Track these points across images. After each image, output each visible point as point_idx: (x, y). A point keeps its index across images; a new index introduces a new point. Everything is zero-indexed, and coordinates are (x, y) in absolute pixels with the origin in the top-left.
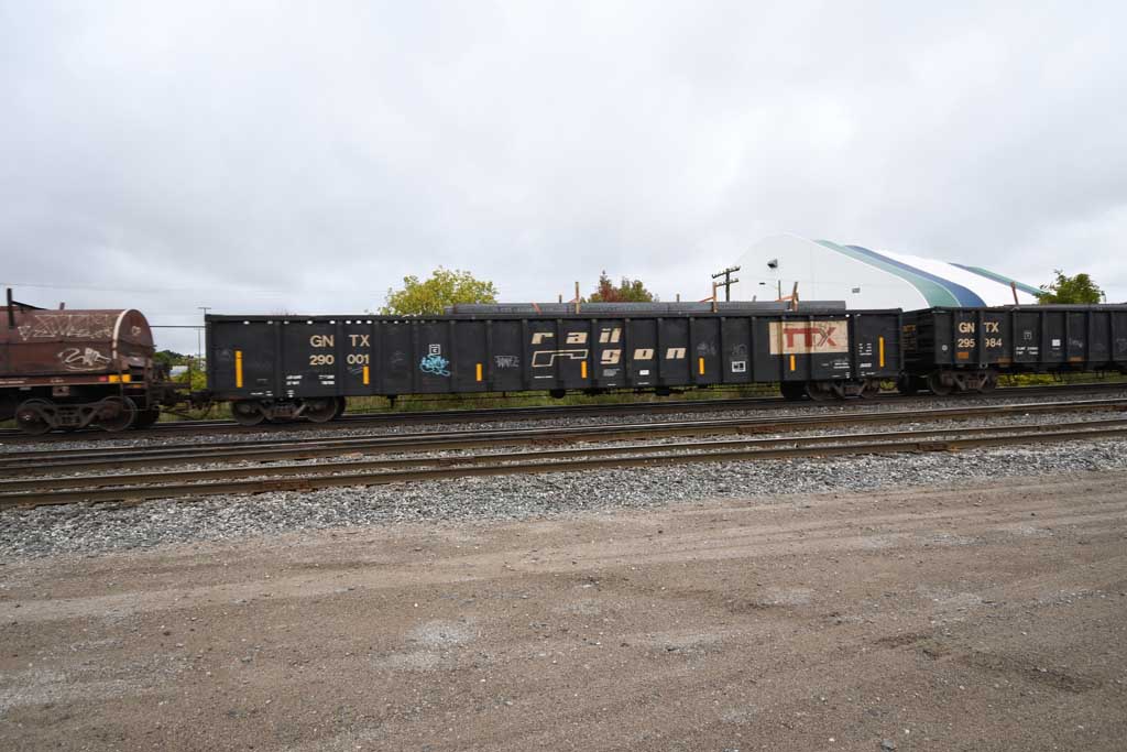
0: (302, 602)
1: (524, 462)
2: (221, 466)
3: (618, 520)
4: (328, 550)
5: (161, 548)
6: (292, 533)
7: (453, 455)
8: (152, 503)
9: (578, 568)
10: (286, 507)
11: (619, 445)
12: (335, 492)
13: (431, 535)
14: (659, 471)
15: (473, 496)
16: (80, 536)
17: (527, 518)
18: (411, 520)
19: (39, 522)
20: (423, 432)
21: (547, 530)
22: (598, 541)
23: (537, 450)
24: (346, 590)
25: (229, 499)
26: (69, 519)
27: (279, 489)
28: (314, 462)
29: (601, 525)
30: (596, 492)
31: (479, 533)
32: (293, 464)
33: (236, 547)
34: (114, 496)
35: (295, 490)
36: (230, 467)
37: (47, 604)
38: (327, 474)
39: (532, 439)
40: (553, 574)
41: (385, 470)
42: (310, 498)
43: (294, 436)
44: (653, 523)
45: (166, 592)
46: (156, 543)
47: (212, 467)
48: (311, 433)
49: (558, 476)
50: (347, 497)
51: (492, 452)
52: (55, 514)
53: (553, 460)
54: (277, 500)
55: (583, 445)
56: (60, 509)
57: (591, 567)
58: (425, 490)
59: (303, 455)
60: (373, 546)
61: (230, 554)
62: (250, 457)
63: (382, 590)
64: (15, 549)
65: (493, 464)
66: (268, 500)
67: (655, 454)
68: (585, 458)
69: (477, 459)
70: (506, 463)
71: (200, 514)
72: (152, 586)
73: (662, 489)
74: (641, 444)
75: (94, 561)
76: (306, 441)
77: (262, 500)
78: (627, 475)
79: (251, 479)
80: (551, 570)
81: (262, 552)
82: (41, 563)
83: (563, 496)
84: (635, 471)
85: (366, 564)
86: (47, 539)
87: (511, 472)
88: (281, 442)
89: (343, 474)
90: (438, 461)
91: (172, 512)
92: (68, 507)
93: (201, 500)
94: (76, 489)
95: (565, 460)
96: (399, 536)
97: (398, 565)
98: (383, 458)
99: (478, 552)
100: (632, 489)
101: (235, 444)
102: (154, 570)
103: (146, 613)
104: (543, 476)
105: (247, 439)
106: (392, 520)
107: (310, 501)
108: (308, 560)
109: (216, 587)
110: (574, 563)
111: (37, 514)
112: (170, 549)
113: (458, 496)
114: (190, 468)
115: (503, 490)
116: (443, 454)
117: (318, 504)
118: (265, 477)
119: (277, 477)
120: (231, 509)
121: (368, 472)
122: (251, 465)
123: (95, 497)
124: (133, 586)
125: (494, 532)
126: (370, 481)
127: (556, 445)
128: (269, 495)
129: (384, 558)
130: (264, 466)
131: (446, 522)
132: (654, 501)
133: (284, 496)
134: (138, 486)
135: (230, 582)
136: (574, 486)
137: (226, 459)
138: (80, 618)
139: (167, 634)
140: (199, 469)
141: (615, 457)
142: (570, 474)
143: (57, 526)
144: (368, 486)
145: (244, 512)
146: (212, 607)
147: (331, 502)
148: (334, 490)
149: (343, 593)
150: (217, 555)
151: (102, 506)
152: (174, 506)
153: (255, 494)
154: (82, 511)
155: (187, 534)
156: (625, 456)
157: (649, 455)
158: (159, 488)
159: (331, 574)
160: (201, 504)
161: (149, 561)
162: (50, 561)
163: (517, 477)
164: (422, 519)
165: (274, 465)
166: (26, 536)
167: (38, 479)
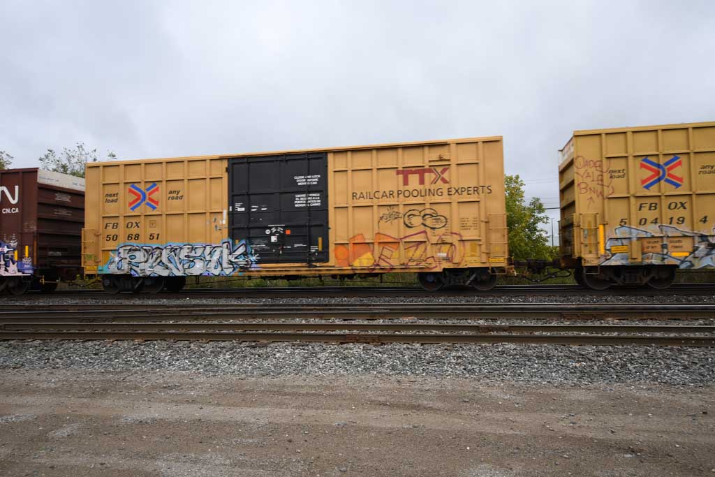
0: (379, 431)
1: (555, 334)
2: (318, 321)
3: (655, 395)
4: (396, 393)
5: (283, 377)
6: (368, 376)
7: (490, 323)
8: (276, 344)
9: (618, 437)
10: (363, 355)
11: (650, 324)
12: (398, 347)
13: (476, 390)
14: (698, 352)
15: (510, 360)
16: (234, 364)
17: (561, 385)
18: (458, 376)
19: (211, 352)
20: (463, 302)
21: (582, 398)
22: (636, 414)
23: (567, 323)
24: (411, 427)
25: (324, 346)
26: (227, 351)
27: (358, 341)
28: (381, 322)
29: (638, 399)
30: (631, 367)
31: (518, 393)
32: (366, 323)
33: (331, 383)
34: (254, 338)
35: (369, 343)
36: (323, 322)
37: (217, 409)
38: (391, 332)
39: (561, 314)
40: (592, 439)
41: (435, 332)
42: (381, 350)
43: (365, 301)
44: (694, 403)
45: (288, 410)
46: (280, 373)
47: (312, 321)
48: (377, 299)
49: (590, 349)
50: (407, 352)
51: (524, 323)
52: (220, 348)
53: (583, 334)
54: (356, 349)
55: (612, 322)
56: (223, 344)
57: (631, 437)
58: (469, 351)
59: (373, 316)
60: (429, 394)
61: (327, 387)
62: (336, 315)
63: (440, 430)
64: (198, 369)
65: (526, 334)
66: (351, 349)
67: (692, 335)
68: (615, 334)
69: (510, 328)
70: (537, 333)
71: (306, 355)
72: (279, 405)
73: (703, 370)
74: (674, 324)
75: (243, 382)
76: (374, 305)
77: (347, 348)
78: (662, 353)
79: (338, 332)
80: (591, 435)
81: (348, 388)
82: (213, 380)
83: (595, 368)
84: (671, 350)
85: (425, 408)
86: (216, 364)
87: (544, 342)
88: (357, 305)
89: (403, 333)
90: (477, 328)
91: (289, 352)
92: (227, 343)
93: (307, 345)
94: (231, 331)
95: (594, 335)
96: (450, 388)
97: (451, 412)
98: (432, 322)
99: (519, 410)
100: (668, 367)
101: (326, 305)
102: (279, 393)
103: (276, 424)
104: (575, 347)
105: (333, 302)
106: (443, 374)
107: (380, 352)
108: (382, 399)
109: (319, 411)
110: (613, 432)
111: (209, 347)
112: (288, 379)
113: (497, 359)
114: (297, 321)
115: (537, 357)
116: (481, 322)
117: (386, 356)
118: (347, 332)
119: (355, 332)
120: (326, 353)
121: (422, 333)
122: (338, 322)
123: (242, 337)
124: (267, 404)
125: (530, 394)
126: (425, 340)
127: (585, 320)
128: (351, 345)
129: (439, 405)
130: (346, 323)
131: (488, 381)
132: (694, 381)
133: (361, 347)
134: (267, 332)
135: (328, 408)
136: (606, 359)
137: (321, 316)
138: (237, 421)
139: (290, 441)
140: (304, 322)
141: (648, 335)
142: (601, 347)
143: (221, 356)
144: (422, 344)
145: (335, 356)
146: (317, 425)
147: (395, 355)
148: (397, 346)
149: (409, 429)
150: (318, 386)
151: (247, 344)
152: (289, 348)
153: (342, 343)
154: (235, 347)
155: (299, 369)
156: (658, 335)
157: (684, 335)
158: (278, 334)
159: (400, 412)
160: (306, 348)
161: (275, 386)
162: (217, 379)
163: (550, 347)
164: (467, 375)
165: (353, 322)
166: (204, 361)
167: (210, 323)
